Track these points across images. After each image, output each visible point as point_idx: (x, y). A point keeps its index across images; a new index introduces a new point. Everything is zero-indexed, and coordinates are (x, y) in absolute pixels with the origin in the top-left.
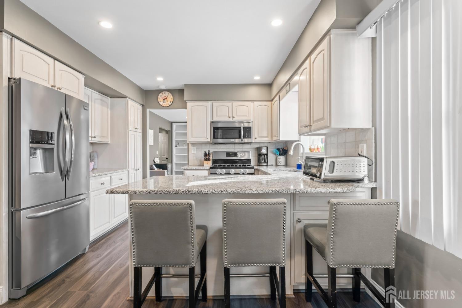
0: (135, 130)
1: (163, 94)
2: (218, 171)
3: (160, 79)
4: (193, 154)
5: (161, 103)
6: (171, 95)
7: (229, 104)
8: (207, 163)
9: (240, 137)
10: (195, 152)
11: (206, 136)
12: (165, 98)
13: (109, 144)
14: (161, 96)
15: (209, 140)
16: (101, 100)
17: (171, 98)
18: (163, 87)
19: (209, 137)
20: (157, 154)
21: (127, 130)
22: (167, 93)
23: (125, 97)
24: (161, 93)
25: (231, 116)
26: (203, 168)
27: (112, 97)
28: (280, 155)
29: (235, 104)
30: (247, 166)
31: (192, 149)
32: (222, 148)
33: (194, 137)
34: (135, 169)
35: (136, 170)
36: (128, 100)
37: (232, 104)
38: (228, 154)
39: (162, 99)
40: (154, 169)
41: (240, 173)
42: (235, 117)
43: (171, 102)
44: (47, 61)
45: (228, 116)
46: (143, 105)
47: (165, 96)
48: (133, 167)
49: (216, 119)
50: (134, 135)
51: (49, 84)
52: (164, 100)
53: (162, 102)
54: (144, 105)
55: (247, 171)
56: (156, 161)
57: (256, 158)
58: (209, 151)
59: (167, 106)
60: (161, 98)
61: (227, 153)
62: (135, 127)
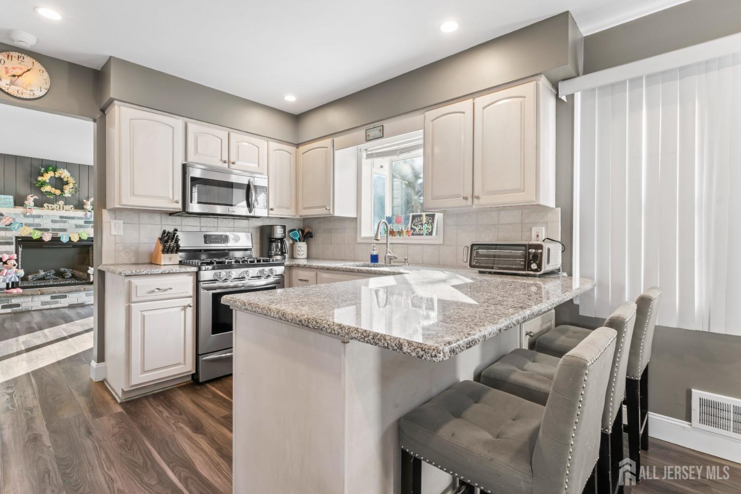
4: (115, 236)
5: (3, 84)
7: (223, 133)
8: (170, 259)
10: (121, 233)
11: (171, 196)
14: (5, 63)
15: (179, 206)
17: (43, 77)
18: (27, 40)
19: (179, 197)
22: (28, 59)
24: (5, 54)
25: (226, 158)
26: (160, 271)
28: (300, 241)
29: (235, 136)
30: (262, 263)
31: (112, 225)
37: (228, 134)
38: (208, 238)
39: (7, 72)
41: (262, 275)
42: (235, 162)
52: (14, 76)
53: (7, 81)
58: (176, 230)
59: (25, 97)
61: (205, 236)
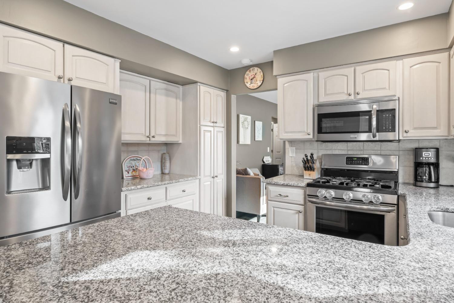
0: (212, 124)
1: (250, 71)
2: (320, 192)
3: (235, 49)
4: (291, 157)
5: (248, 85)
6: (261, 71)
7: (349, 71)
8: (310, 175)
9: (370, 131)
10: (294, 155)
11: (306, 130)
12: (253, 76)
13: (180, 143)
14: (249, 75)
15: (311, 137)
16: (166, 90)
17: (261, 75)
18: (246, 62)
19: (310, 131)
20: (268, 151)
21: (199, 126)
22: (256, 68)
23: (195, 82)
24: (249, 71)
25: (352, 91)
27: (184, 84)
29: (360, 69)
31: (290, 150)
32: (339, 148)
33: (286, 132)
34: (212, 175)
35: (213, 177)
36: (199, 86)
37: (355, 70)
38: (350, 160)
39: (249, 79)
40: (249, 175)
41: (363, 199)
42: (361, 92)
43: (261, 82)
44: (50, 46)
45: (346, 93)
46: (227, 91)
47: (253, 74)
48: (207, 173)
49: (323, 99)
50: (211, 131)
51: (55, 75)
52: (251, 79)
53: (249, 83)
54: (229, 90)
55: (380, 198)
56: (267, 161)
57: (412, 170)
58: (312, 155)
59: (255, 87)
60: (247, 77)
61: (347, 158)
62: (212, 121)
